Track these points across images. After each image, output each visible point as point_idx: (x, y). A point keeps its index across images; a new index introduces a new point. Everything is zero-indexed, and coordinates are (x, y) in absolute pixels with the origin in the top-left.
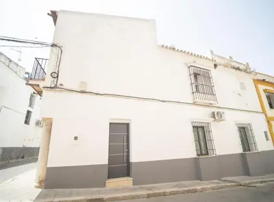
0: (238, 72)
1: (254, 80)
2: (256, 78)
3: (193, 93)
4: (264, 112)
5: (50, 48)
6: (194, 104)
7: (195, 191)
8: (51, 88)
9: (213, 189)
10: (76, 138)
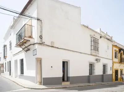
0: (108, 41)
1: (113, 45)
2: (114, 44)
3: (91, 50)
4: (112, 59)
5: (36, 20)
6: (91, 55)
7: (90, 85)
8: (40, 44)
9: (94, 85)
10: (52, 67)
